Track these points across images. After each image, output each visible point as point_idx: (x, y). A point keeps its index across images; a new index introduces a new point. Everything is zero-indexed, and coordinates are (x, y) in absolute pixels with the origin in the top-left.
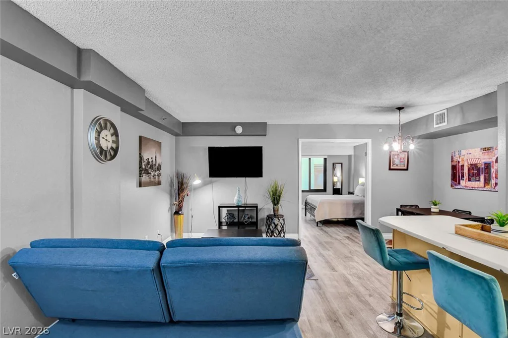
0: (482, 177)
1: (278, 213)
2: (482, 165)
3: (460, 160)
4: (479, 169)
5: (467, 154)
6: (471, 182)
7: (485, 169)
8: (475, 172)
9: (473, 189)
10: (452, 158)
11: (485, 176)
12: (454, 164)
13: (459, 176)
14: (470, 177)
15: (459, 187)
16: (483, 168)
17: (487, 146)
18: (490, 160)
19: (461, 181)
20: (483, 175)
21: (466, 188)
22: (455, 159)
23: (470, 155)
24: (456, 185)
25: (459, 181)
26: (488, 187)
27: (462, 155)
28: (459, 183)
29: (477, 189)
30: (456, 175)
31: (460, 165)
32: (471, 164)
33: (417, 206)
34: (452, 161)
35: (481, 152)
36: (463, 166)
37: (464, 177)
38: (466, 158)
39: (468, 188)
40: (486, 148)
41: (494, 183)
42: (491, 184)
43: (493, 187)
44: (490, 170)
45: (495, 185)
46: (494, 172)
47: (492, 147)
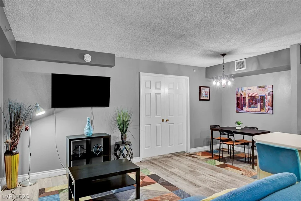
0: (259, 105)
1: (125, 140)
2: (259, 97)
3: (243, 94)
4: (256, 100)
5: (248, 90)
6: (251, 108)
7: (261, 100)
8: (253, 102)
9: (252, 113)
10: (237, 92)
11: (261, 104)
12: (238, 96)
13: (242, 104)
14: (250, 105)
15: (242, 111)
16: (259, 99)
17: (262, 85)
18: (265, 94)
19: (244, 108)
20: (260, 103)
21: (247, 112)
22: (239, 93)
23: (250, 90)
24: (240, 110)
25: (242, 108)
26: (263, 112)
27: (244, 90)
28: (242, 109)
29: (255, 112)
30: (240, 104)
31: (243, 97)
32: (250, 97)
33: (219, 126)
34: (237, 94)
35: (258, 89)
36: (244, 98)
37: (245, 105)
38: (247, 92)
39: (249, 112)
40: (261, 86)
41: (267, 109)
42: (265, 109)
43: (267, 111)
44: (264, 100)
45: (267, 110)
46: (267, 102)
47: (266, 86)
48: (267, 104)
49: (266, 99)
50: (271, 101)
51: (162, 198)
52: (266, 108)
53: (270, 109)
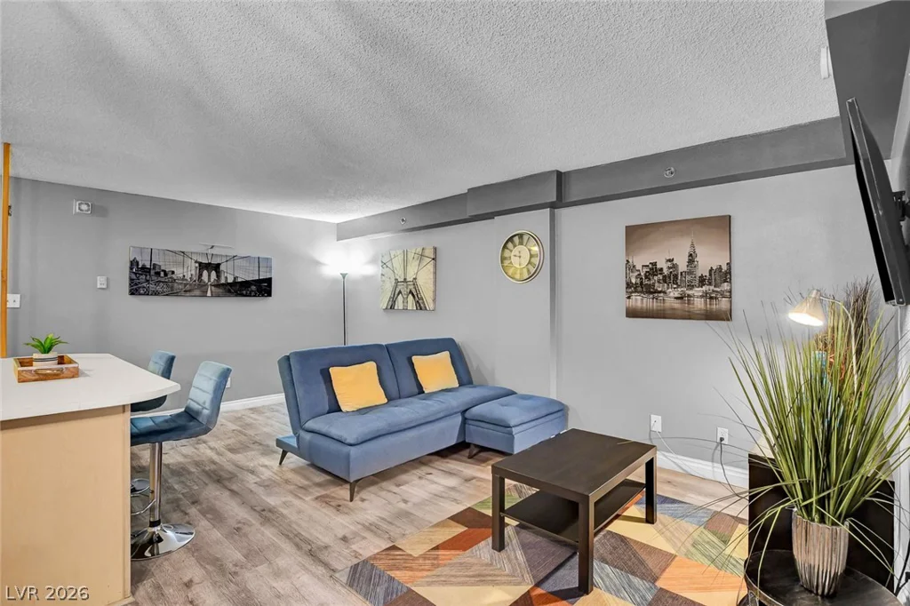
51: (434, 559)
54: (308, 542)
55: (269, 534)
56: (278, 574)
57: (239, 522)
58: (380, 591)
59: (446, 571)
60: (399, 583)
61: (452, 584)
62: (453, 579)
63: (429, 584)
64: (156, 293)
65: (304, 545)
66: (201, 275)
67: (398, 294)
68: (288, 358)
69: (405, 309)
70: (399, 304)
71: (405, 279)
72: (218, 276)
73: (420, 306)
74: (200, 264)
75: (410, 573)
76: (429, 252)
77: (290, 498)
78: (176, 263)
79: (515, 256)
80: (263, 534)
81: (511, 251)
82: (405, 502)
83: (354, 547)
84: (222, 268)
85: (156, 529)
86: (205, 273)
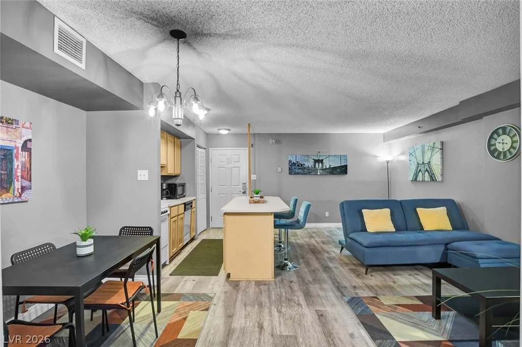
18: (12, 144)
26: (6, 197)
41: (20, 187)
42: (14, 190)
43: (18, 195)
44: (11, 162)
45: (20, 191)
46: (20, 167)
47: (17, 121)
48: (19, 174)
49: (18, 160)
50: (28, 166)
51: (394, 308)
52: (17, 185)
53: (27, 189)
54: (338, 283)
55: (325, 275)
56: (322, 289)
57: (315, 268)
58: (360, 310)
59: (398, 315)
60: (370, 310)
61: (397, 320)
62: (399, 319)
63: (384, 316)
64: (298, 174)
65: (336, 283)
66: (315, 165)
67: (419, 172)
68: (342, 203)
69: (423, 181)
70: (420, 178)
71: (423, 163)
72: (322, 165)
73: (433, 178)
74: (315, 160)
75: (378, 309)
76: (438, 145)
77: (339, 266)
78: (305, 160)
79: (499, 143)
80: (322, 275)
81: (496, 140)
82: (394, 282)
83: (357, 291)
84: (324, 161)
85: (286, 262)
86: (317, 164)
